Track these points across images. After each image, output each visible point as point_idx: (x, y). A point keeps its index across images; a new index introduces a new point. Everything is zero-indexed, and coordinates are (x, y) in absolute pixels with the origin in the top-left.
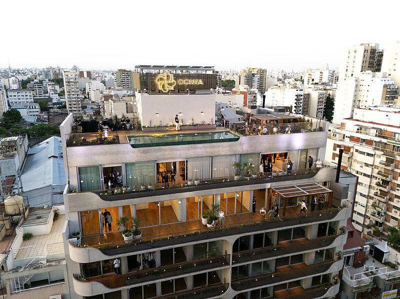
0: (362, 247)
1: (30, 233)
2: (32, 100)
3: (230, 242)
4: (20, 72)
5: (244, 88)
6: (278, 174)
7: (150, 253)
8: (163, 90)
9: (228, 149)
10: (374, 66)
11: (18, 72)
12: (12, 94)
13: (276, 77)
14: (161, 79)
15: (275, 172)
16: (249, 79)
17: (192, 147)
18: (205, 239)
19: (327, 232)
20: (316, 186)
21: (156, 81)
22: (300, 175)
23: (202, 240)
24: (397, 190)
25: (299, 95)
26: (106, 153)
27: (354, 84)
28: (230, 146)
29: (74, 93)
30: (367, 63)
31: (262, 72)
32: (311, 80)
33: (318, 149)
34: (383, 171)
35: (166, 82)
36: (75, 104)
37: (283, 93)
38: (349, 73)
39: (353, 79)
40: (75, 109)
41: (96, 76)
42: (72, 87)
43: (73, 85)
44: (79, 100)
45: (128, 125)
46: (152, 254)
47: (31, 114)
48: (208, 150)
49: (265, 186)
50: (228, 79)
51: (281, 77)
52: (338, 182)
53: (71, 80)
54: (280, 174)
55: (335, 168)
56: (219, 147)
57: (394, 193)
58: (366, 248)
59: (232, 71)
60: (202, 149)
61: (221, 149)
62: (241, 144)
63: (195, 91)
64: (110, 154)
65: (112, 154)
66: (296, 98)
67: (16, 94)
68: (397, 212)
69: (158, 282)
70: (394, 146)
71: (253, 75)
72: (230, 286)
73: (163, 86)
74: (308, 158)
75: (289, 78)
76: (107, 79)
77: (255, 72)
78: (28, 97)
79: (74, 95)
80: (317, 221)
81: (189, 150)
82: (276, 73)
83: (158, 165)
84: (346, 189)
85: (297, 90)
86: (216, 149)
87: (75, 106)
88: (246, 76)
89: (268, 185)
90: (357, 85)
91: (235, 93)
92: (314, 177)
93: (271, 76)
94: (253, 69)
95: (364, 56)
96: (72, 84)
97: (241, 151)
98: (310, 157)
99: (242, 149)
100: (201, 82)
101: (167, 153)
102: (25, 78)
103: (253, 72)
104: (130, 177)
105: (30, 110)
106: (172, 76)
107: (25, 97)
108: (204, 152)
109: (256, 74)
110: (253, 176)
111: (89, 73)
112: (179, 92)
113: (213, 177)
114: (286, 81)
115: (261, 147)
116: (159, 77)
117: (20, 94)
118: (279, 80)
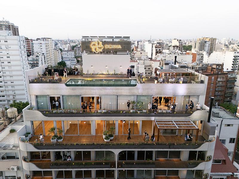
0: (233, 173)
1: (14, 129)
2: (74, 57)
3: (115, 153)
4: (73, 41)
5: (194, 50)
6: (162, 111)
7: (68, 152)
8: (95, 52)
9: (128, 91)
11: (72, 41)
12: (65, 53)
13: (223, 43)
14: (94, 45)
15: (160, 109)
16: (202, 45)
17: (103, 88)
18: (98, 149)
19: (197, 158)
20: (189, 123)
21: (91, 46)
22: (179, 114)
23: (97, 149)
25: (237, 56)
26: (50, 88)
28: (129, 89)
31: (213, 40)
33: (198, 96)
35: (97, 46)
37: (224, 54)
45: (76, 72)
46: (69, 153)
47: (72, 64)
48: (114, 91)
49: (150, 119)
50: (189, 45)
51: (227, 44)
52: (209, 122)
54: (164, 111)
55: (208, 112)
56: (121, 89)
58: (237, 175)
59: (194, 39)
60: (110, 90)
61: (123, 91)
62: (137, 89)
63: (116, 52)
64: (53, 89)
65: (54, 89)
66: (234, 58)
67: (66, 53)
69: (73, 170)
71: (206, 42)
73: (95, 49)
74: (190, 102)
75: (233, 44)
77: (207, 40)
78: (72, 55)
80: (188, 148)
81: (101, 90)
82: (223, 41)
83: (82, 98)
84: (214, 128)
85: (235, 53)
86: (120, 91)
88: (200, 43)
89: (153, 118)
91: (188, 54)
92: (190, 116)
93: (220, 43)
94: (207, 38)
97: (137, 93)
98: (191, 101)
99: (138, 92)
100: (119, 47)
101: (87, 91)
102: (74, 44)
103: (206, 40)
104: (69, 104)
105: (72, 62)
106: (101, 43)
107: (70, 55)
108: (111, 92)
109: (208, 41)
110: (144, 111)
112: (107, 53)
113: (118, 108)
114: (230, 47)
115: (152, 92)
116: (93, 43)
117: (68, 53)
118: (226, 45)
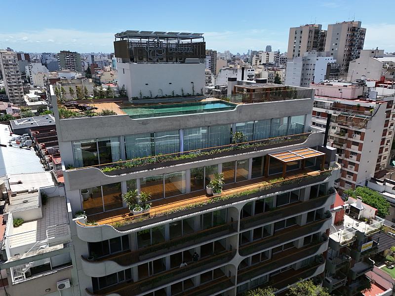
0: (342, 206)
3: (238, 209)
9: (226, 118)
10: (318, 46)
13: (225, 58)
19: (318, 194)
24: (351, 157)
27: (301, 63)
28: (227, 115)
29: (14, 77)
30: (312, 43)
31: (213, 54)
32: (258, 62)
33: (306, 115)
34: (337, 140)
36: (16, 89)
38: (296, 53)
39: (300, 58)
40: (17, 94)
41: (34, 58)
42: (11, 70)
43: (12, 68)
44: (20, 84)
48: (207, 119)
52: (326, 146)
53: (10, 62)
55: (323, 133)
56: (216, 116)
57: (348, 160)
58: (346, 207)
62: (237, 113)
68: (350, 177)
69: (167, 256)
70: (347, 117)
72: (238, 253)
76: (48, 62)
79: (14, 79)
86: (214, 119)
87: (16, 91)
90: (304, 65)
93: (221, 58)
95: (309, 36)
96: (10, 66)
97: (237, 119)
109: (207, 56)
111: (27, 56)
112: (167, 61)
115: (255, 116)
